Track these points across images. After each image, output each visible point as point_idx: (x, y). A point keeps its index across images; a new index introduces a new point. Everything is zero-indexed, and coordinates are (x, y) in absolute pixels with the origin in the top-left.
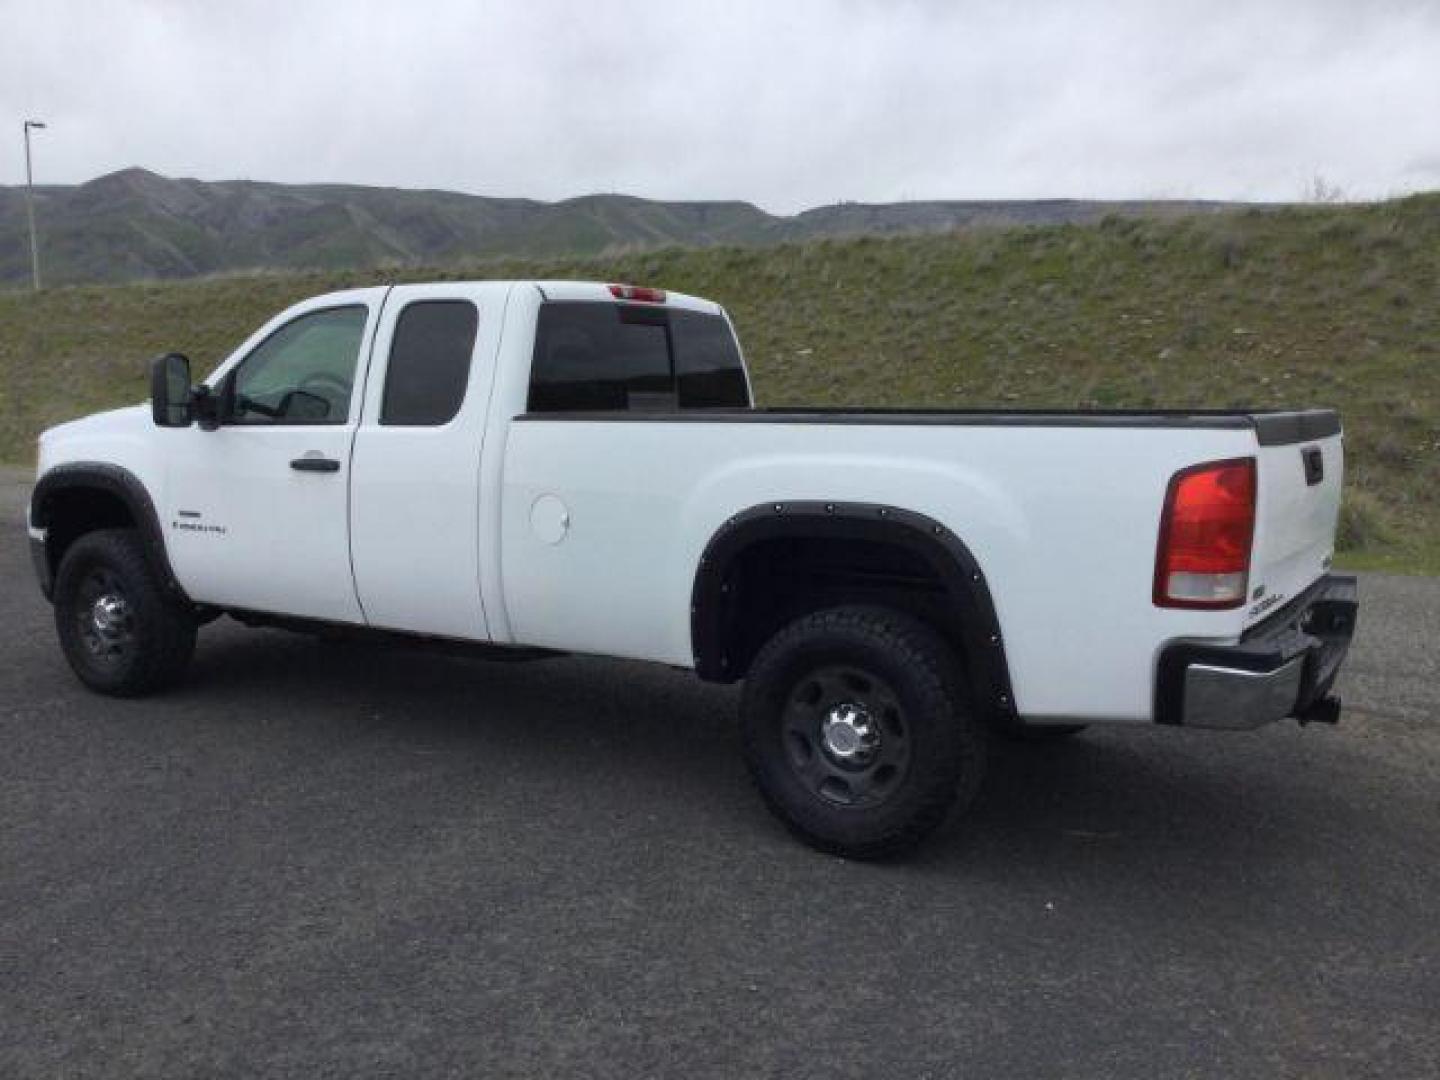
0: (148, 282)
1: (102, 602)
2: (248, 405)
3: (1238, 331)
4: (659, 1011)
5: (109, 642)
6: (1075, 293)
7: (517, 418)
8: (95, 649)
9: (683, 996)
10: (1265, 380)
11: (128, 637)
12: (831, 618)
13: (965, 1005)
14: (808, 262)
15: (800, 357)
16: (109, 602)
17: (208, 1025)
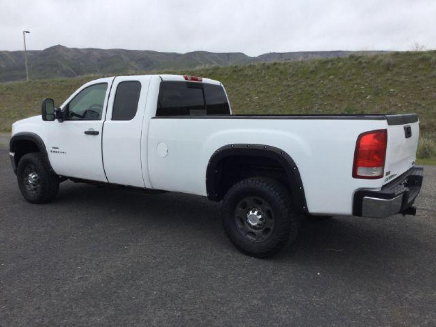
0: (60, 79)
1: (31, 175)
2: (73, 114)
3: (392, 90)
4: (187, 308)
5: (33, 187)
6: (340, 78)
7: (153, 118)
8: (29, 189)
9: (196, 302)
10: (400, 105)
11: (39, 186)
12: (250, 181)
13: (287, 307)
14: (258, 70)
15: (255, 99)
16: (33, 174)
17: (44, 310)
